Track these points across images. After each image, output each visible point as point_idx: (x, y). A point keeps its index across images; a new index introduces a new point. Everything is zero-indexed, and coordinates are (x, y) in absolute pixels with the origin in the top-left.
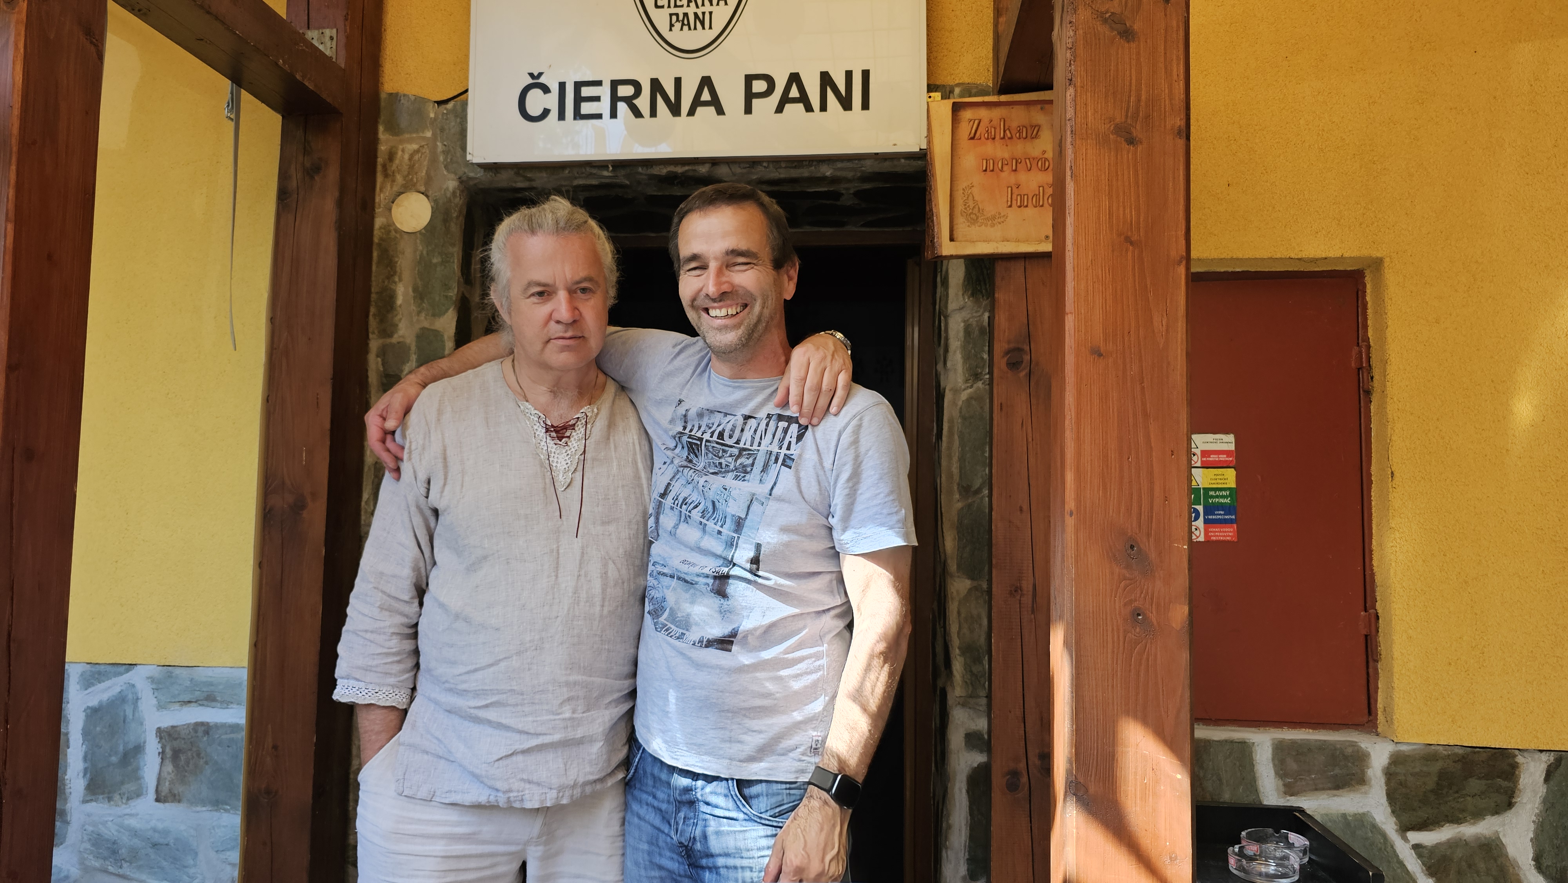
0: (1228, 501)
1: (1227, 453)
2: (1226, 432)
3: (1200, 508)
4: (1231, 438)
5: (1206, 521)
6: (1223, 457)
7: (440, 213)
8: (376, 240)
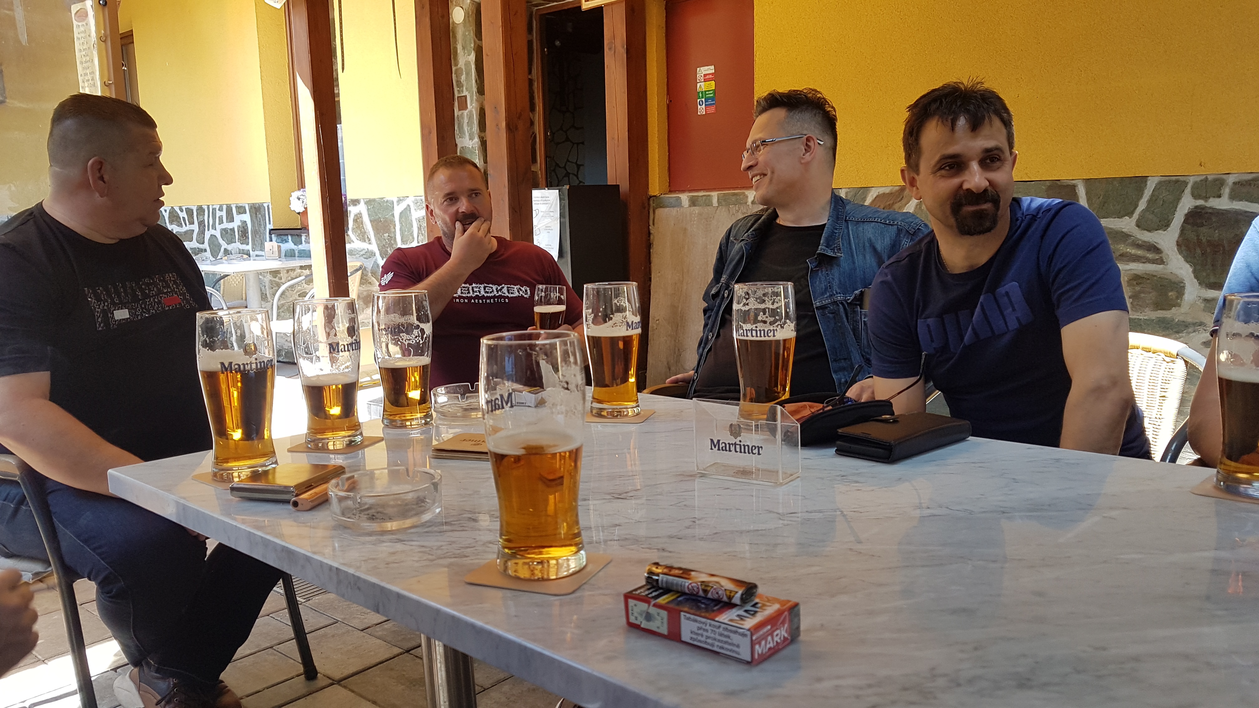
0: (712, 95)
1: (712, 74)
2: (712, 65)
3: (703, 100)
4: (713, 67)
5: (706, 105)
6: (711, 76)
7: (467, 15)
8: (451, 28)
